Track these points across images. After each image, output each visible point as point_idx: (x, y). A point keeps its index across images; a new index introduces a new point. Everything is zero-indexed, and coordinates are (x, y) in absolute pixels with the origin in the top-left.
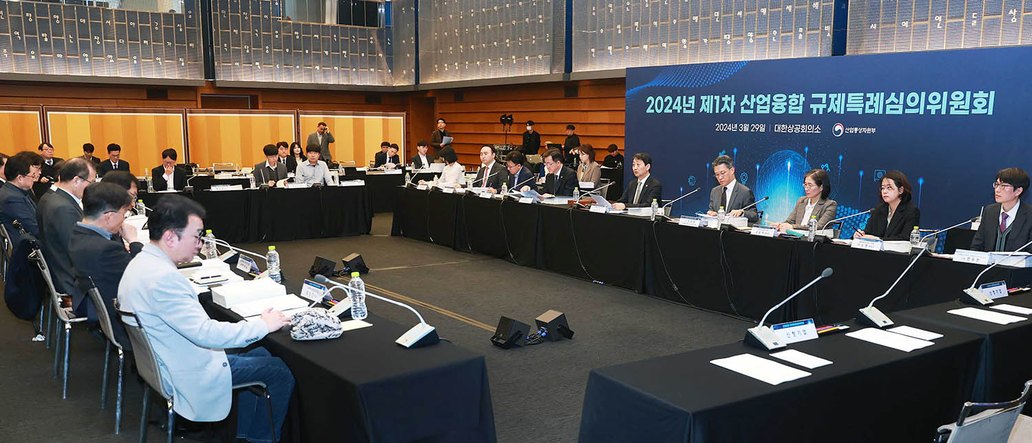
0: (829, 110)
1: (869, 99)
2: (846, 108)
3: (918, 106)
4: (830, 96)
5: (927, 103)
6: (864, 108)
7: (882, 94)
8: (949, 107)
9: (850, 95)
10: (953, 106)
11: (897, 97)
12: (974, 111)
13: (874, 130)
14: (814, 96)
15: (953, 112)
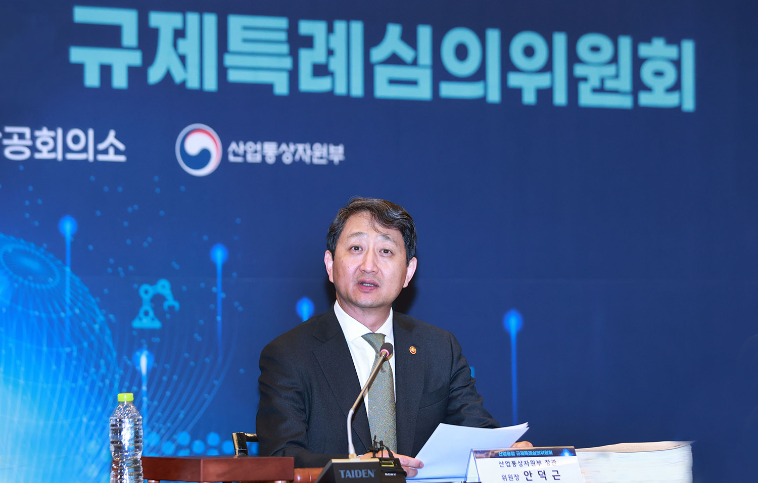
0: (155, 75)
1: (308, 42)
2: (222, 71)
3: (480, 75)
4: (157, 19)
5: (507, 66)
6: (294, 75)
7: (357, 28)
8: (573, 83)
9: (236, 23)
10: (585, 79)
11: (410, 38)
12: (645, 99)
13: (337, 153)
14: (83, 15)
15: (587, 98)
